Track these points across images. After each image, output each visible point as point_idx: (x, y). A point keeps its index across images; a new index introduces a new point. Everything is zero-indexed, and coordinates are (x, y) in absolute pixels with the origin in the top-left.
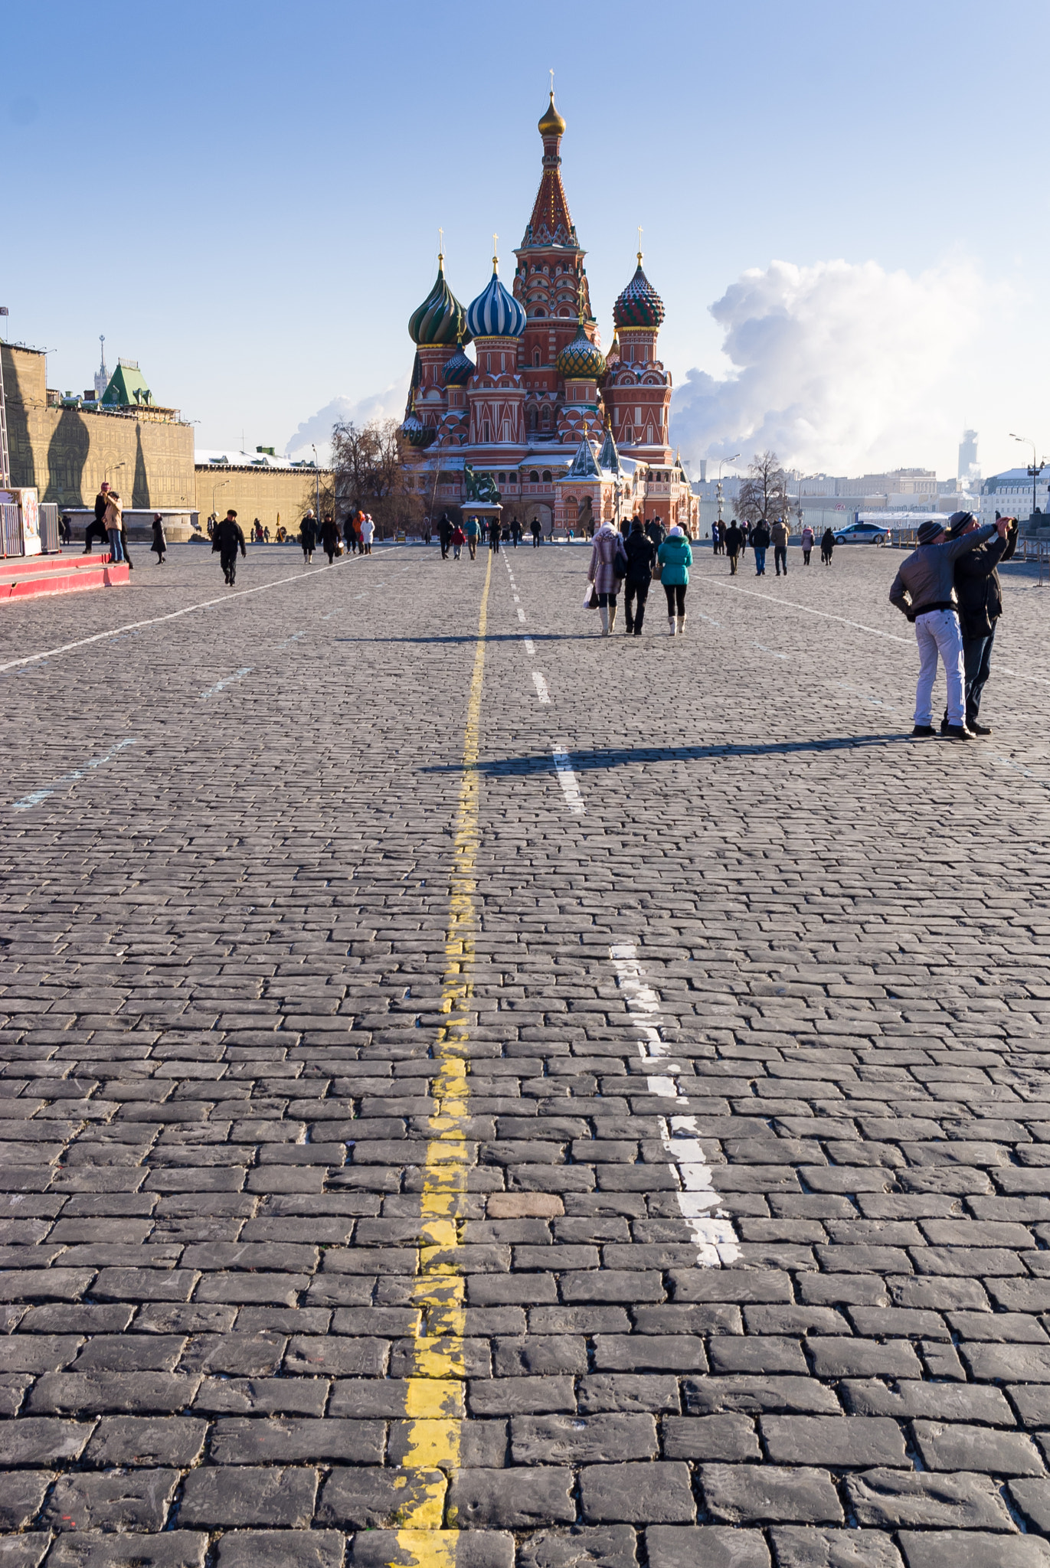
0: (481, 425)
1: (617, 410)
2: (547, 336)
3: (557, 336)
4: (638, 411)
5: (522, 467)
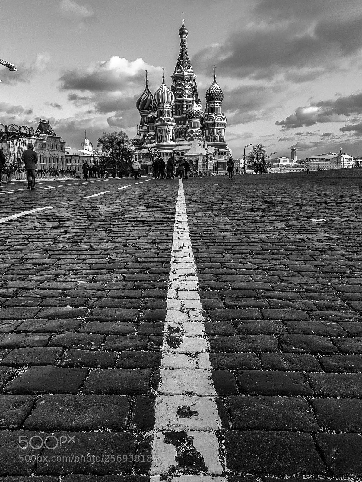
0: (159, 135)
1: (207, 130)
2: (183, 105)
4: (215, 130)
5: (174, 151)
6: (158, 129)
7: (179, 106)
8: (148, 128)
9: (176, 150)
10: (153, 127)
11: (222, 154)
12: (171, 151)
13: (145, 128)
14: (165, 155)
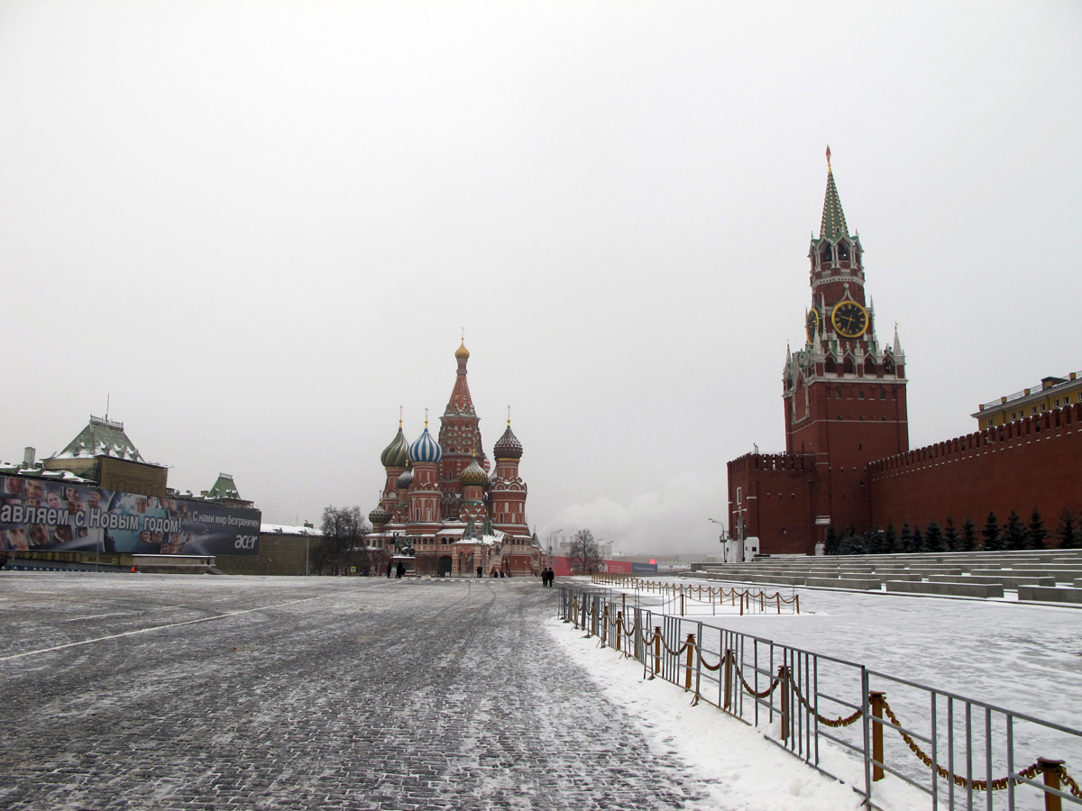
0: (414, 510)
1: (495, 504)
2: (456, 463)
3: (462, 463)
4: (507, 505)
5: (437, 536)
6: (414, 499)
7: (450, 463)
8: (398, 495)
9: (442, 535)
10: (406, 495)
11: (518, 543)
12: (434, 535)
13: (393, 496)
14: (422, 542)
